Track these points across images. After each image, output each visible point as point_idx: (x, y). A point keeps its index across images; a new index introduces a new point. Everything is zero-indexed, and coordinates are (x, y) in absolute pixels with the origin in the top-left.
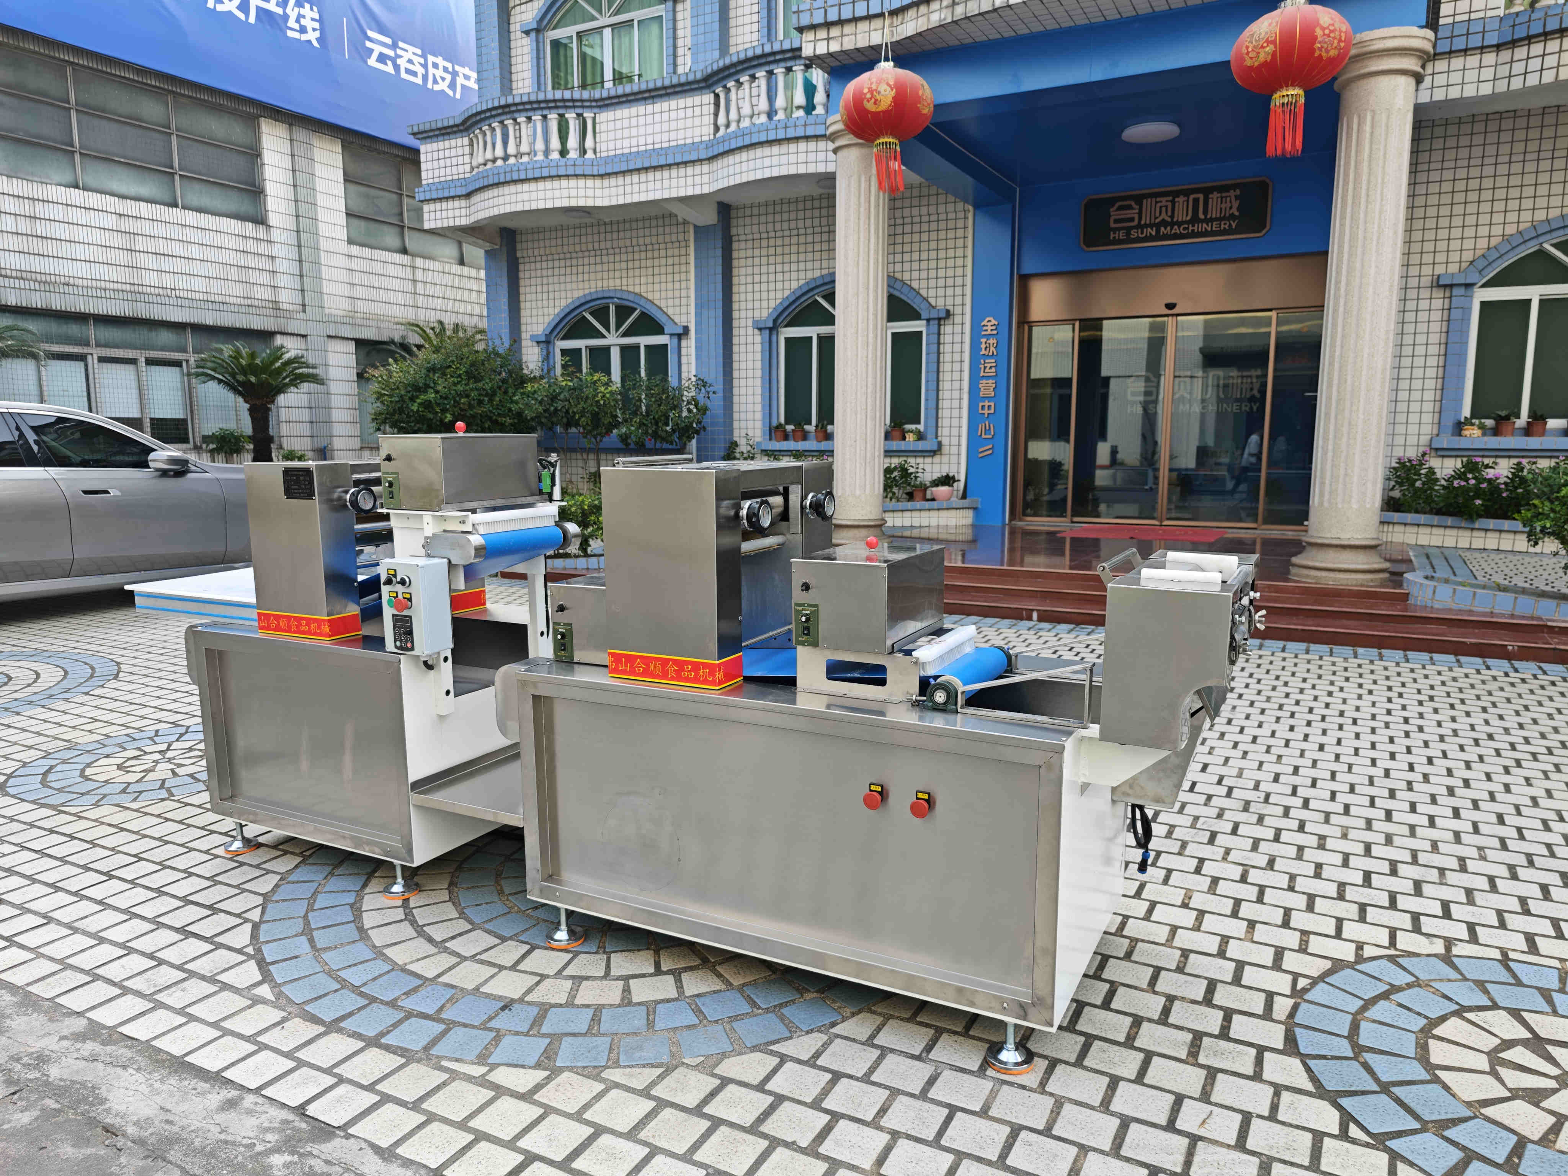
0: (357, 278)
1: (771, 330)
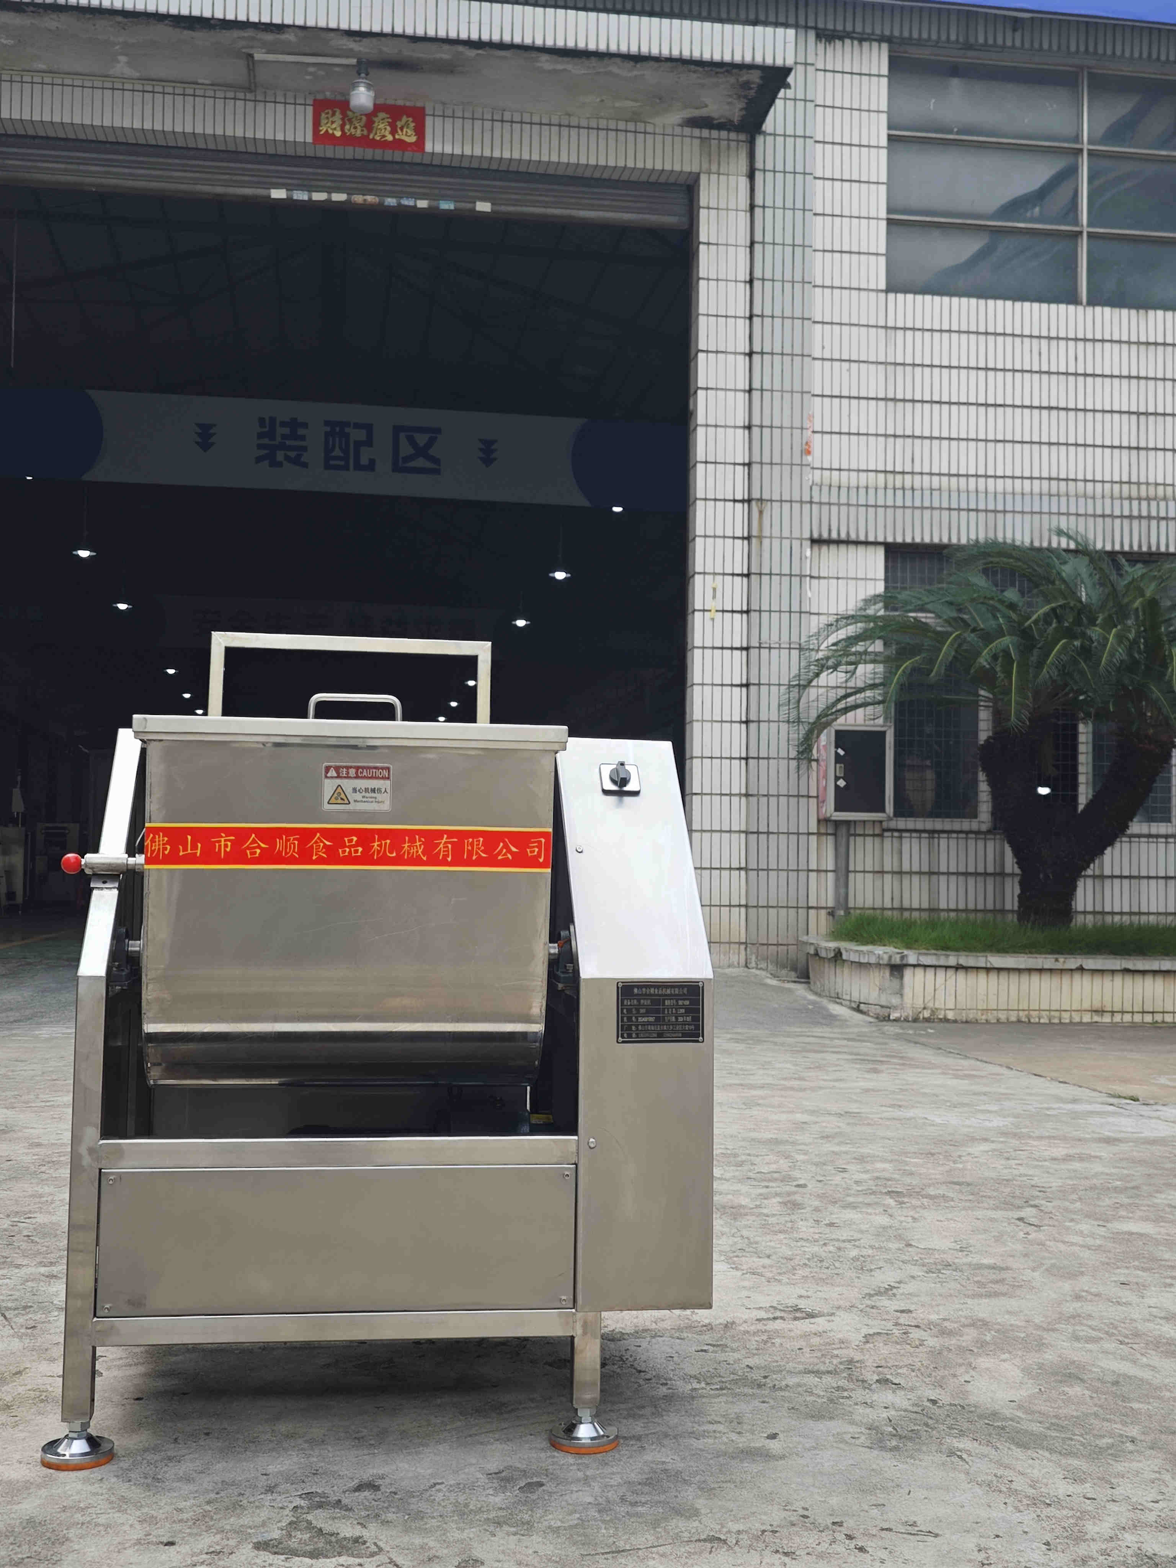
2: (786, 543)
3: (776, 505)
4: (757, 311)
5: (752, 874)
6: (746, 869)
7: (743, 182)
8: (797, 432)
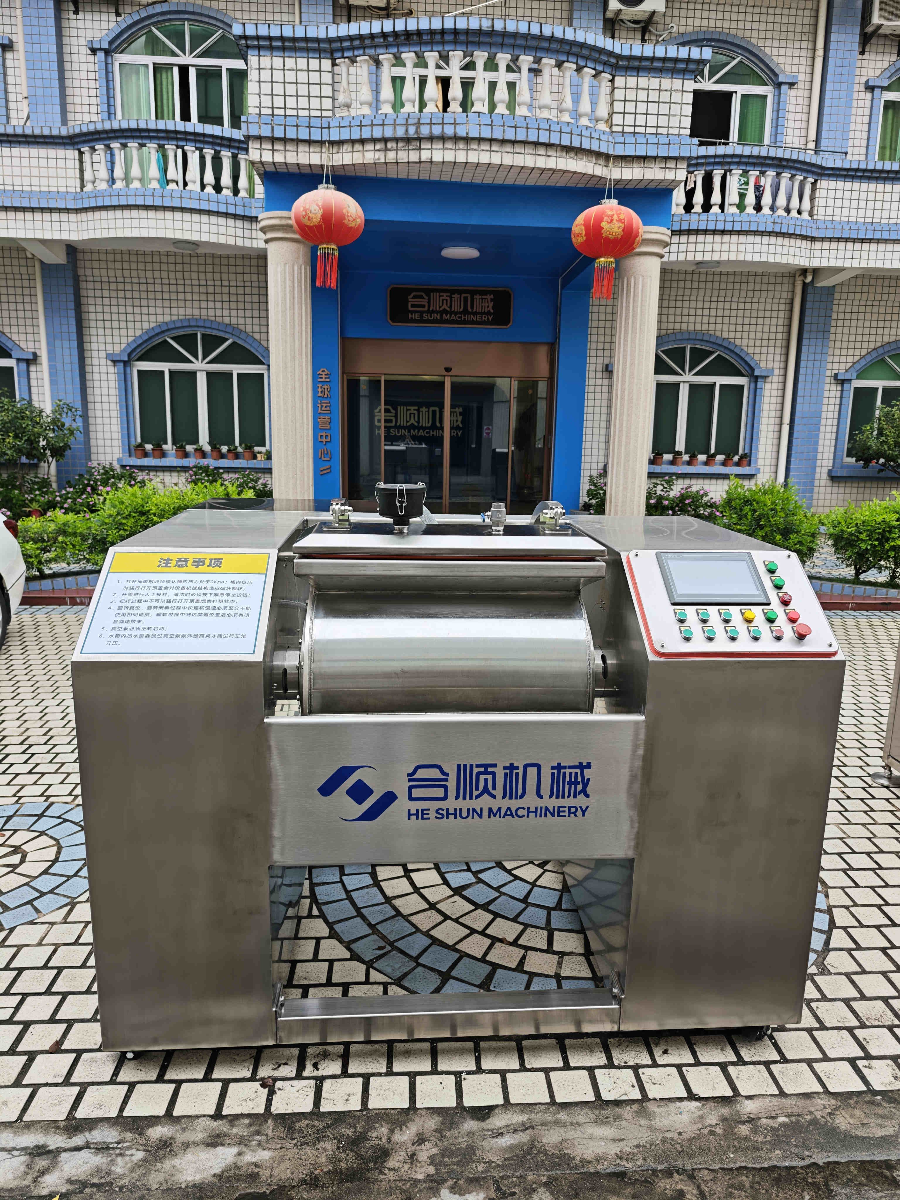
1: (125, 363)
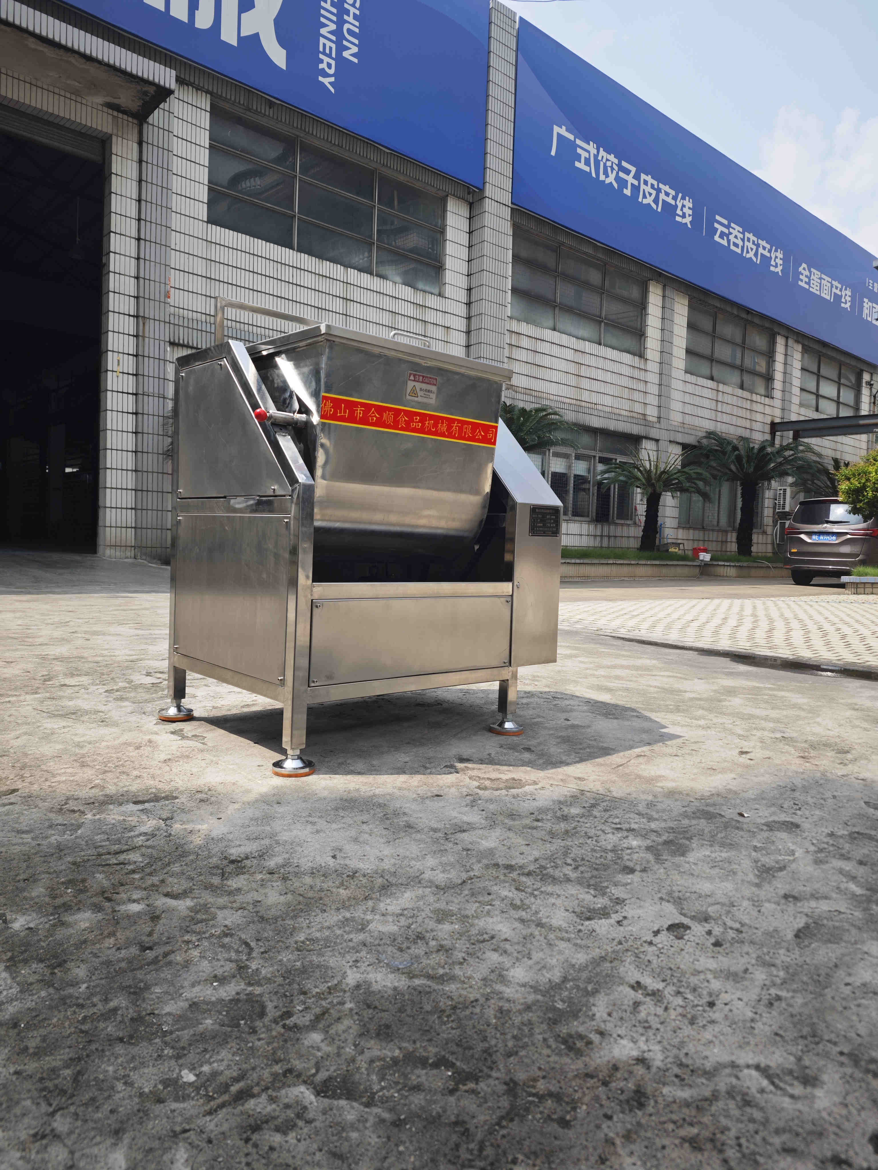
0: (688, 399)
2: (157, 342)
3: (152, 321)
4: (143, 217)
5: (139, 512)
6: (135, 509)
7: (135, 146)
8: (163, 285)
